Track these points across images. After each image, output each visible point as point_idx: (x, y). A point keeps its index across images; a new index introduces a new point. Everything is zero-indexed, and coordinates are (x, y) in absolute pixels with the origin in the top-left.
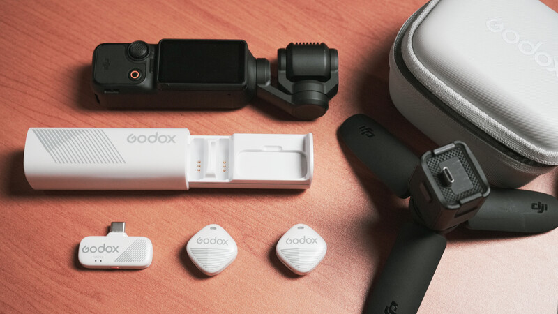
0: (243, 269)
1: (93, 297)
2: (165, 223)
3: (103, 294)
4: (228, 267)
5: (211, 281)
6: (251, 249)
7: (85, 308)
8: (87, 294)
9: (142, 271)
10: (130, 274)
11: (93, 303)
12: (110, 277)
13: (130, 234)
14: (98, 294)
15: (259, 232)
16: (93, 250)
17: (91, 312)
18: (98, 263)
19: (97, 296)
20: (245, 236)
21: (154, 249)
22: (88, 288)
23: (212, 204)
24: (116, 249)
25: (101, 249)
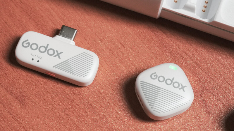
0: (191, 125)
1: (16, 98)
2: (120, 46)
3: (28, 98)
4: (175, 117)
5: (151, 126)
6: (207, 106)
7: (4, 106)
8: (11, 92)
9: (78, 89)
10: (64, 87)
11: (15, 104)
12: (42, 82)
13: (78, 44)
14: (24, 96)
15: (222, 91)
16: (34, 47)
17: (9, 112)
18: (34, 63)
19: (22, 99)
20: (204, 90)
21: (99, 70)
22: (15, 86)
23: (178, 43)
24: (58, 55)
25: (43, 49)
